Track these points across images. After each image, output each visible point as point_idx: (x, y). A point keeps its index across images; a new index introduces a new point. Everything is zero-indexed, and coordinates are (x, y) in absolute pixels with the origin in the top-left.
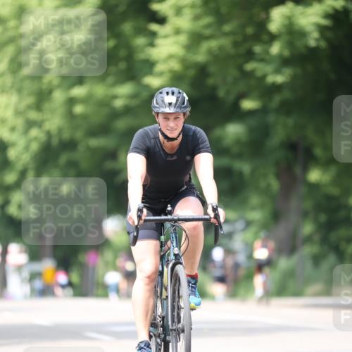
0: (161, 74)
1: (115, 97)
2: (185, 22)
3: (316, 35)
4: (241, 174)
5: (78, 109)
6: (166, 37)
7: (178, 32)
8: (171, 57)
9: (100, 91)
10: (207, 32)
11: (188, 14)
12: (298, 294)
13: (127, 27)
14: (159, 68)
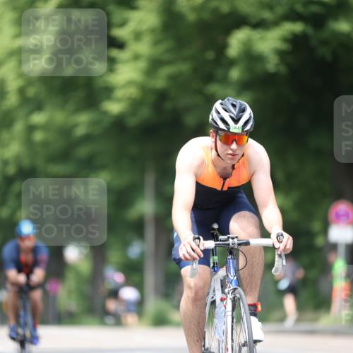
2: (144, 47)
5: (38, 136)
6: (126, 62)
7: (136, 57)
8: (130, 83)
10: (166, 57)
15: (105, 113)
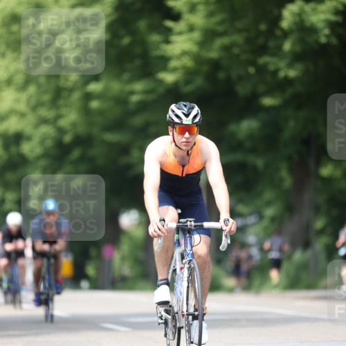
0: (175, 70)
1: (132, 93)
2: (198, 19)
3: (327, 31)
4: (255, 168)
5: (95, 104)
6: (180, 33)
7: (191, 29)
8: (184, 53)
9: (116, 87)
10: (220, 29)
11: (202, 10)
12: (310, 286)
13: (142, 25)
14: (173, 64)
15: (161, 82)
